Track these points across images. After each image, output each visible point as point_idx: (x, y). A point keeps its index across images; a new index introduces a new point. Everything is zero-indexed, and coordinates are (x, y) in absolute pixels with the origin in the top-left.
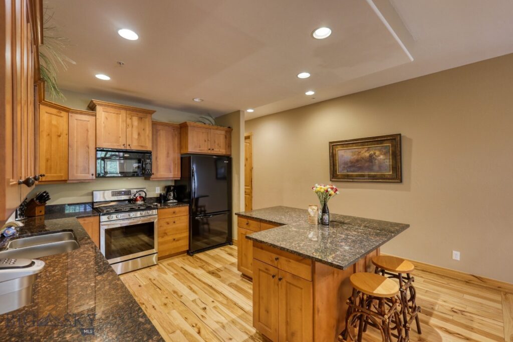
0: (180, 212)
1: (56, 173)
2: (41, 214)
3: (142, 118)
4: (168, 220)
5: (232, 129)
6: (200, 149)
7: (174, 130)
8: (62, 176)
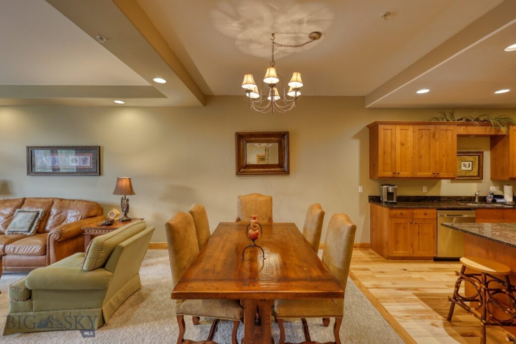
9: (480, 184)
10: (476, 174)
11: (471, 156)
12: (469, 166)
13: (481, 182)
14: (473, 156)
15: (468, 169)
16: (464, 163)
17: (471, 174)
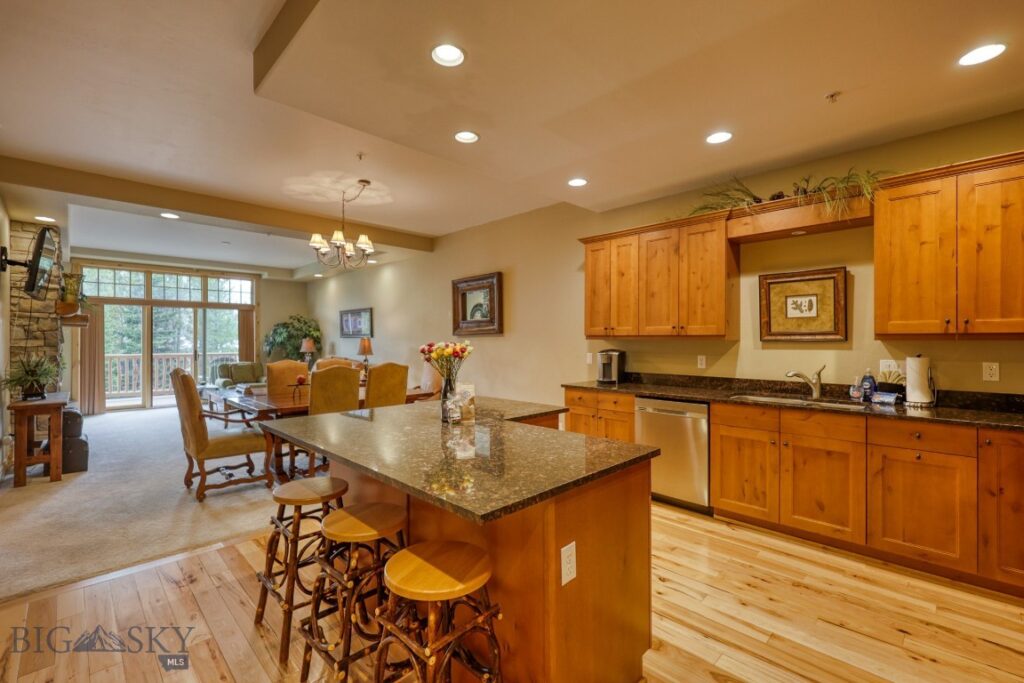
9: (846, 352)
10: (828, 328)
11: (813, 282)
12: (810, 309)
13: (848, 348)
14: (819, 282)
15: (807, 314)
16: (795, 299)
17: (814, 327)
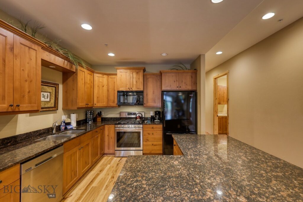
0: (156, 128)
1: (101, 103)
2: (99, 121)
3: (138, 72)
4: (149, 132)
5: (197, 71)
6: (171, 87)
7: (157, 77)
8: (104, 105)
9: (55, 114)
10: (53, 105)
11: (49, 87)
12: (47, 98)
13: (56, 113)
14: (51, 88)
15: (46, 100)
16: (43, 93)
17: (49, 105)
